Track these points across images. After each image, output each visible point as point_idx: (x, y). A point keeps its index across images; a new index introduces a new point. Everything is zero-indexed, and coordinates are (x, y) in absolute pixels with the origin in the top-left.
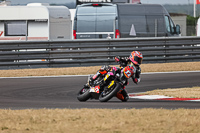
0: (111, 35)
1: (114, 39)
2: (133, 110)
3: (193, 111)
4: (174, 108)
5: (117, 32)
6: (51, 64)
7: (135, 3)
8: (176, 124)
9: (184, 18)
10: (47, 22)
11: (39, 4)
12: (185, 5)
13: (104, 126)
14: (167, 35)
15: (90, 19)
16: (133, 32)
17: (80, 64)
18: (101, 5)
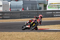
0: (21, 10)
3: (45, 33)
5: (23, 9)
6: (3, 19)
8: (40, 36)
9: (43, 5)
10: (2, 6)
12: (43, 1)
13: (19, 37)
14: (38, 10)
15: (15, 5)
16: (27, 9)
18: (18, 1)
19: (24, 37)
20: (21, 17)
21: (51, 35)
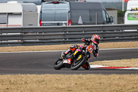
0: (66, 24)
1: (68, 26)
2: (80, 75)
3: (122, 76)
4: (109, 74)
5: (70, 21)
6: (24, 44)
7: (82, 1)
8: (110, 85)
9: (116, 12)
10: (21, 14)
11: (16, 2)
12: (117, 3)
13: (60, 86)
14: (104, 24)
15: (51, 12)
16: (80, 21)
17: (43, 43)
18: (58, 3)
19: (72, 85)
20: (66, 39)
21: (136, 82)
